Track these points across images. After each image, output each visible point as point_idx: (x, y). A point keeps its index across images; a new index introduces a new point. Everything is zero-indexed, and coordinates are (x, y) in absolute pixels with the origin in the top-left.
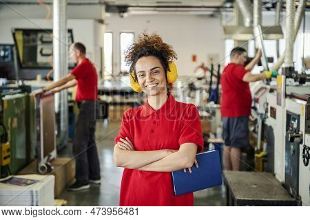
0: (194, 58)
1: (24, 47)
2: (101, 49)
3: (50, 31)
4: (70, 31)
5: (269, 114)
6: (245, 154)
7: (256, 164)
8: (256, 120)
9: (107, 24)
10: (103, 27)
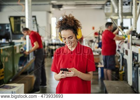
0: (93, 28)
1: (15, 25)
2: (50, 25)
3: (24, 17)
4: (35, 17)
5: (125, 53)
6: (115, 72)
7: (120, 77)
8: (120, 56)
9: (53, 14)
10: (51, 15)
